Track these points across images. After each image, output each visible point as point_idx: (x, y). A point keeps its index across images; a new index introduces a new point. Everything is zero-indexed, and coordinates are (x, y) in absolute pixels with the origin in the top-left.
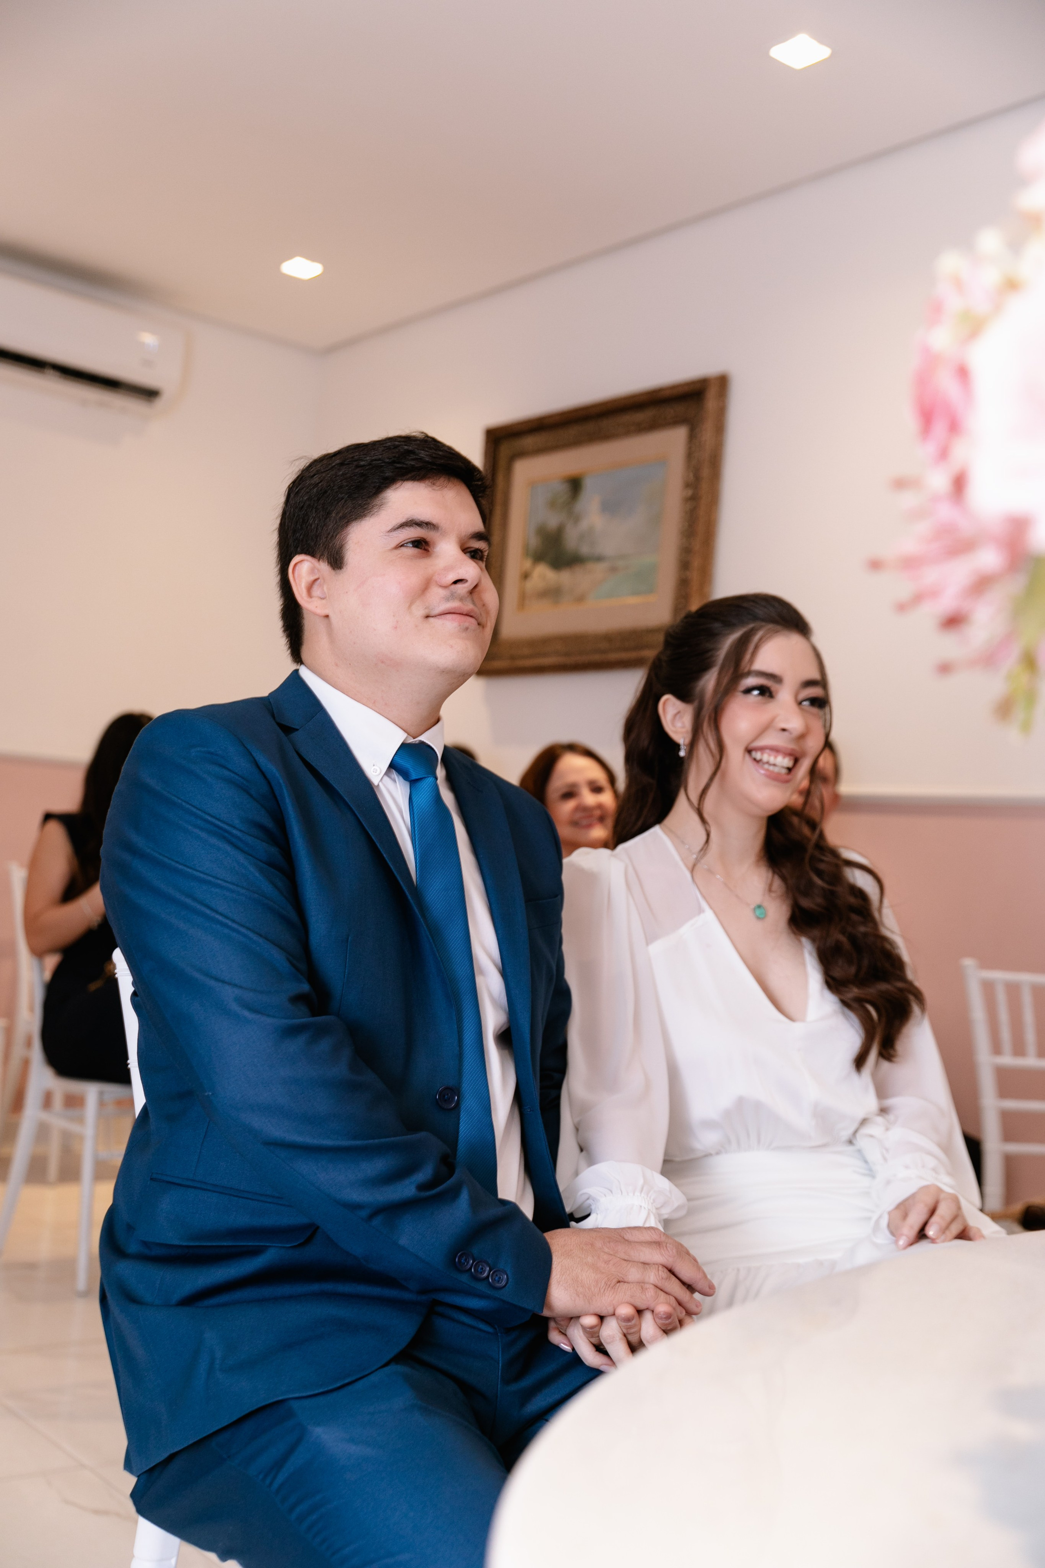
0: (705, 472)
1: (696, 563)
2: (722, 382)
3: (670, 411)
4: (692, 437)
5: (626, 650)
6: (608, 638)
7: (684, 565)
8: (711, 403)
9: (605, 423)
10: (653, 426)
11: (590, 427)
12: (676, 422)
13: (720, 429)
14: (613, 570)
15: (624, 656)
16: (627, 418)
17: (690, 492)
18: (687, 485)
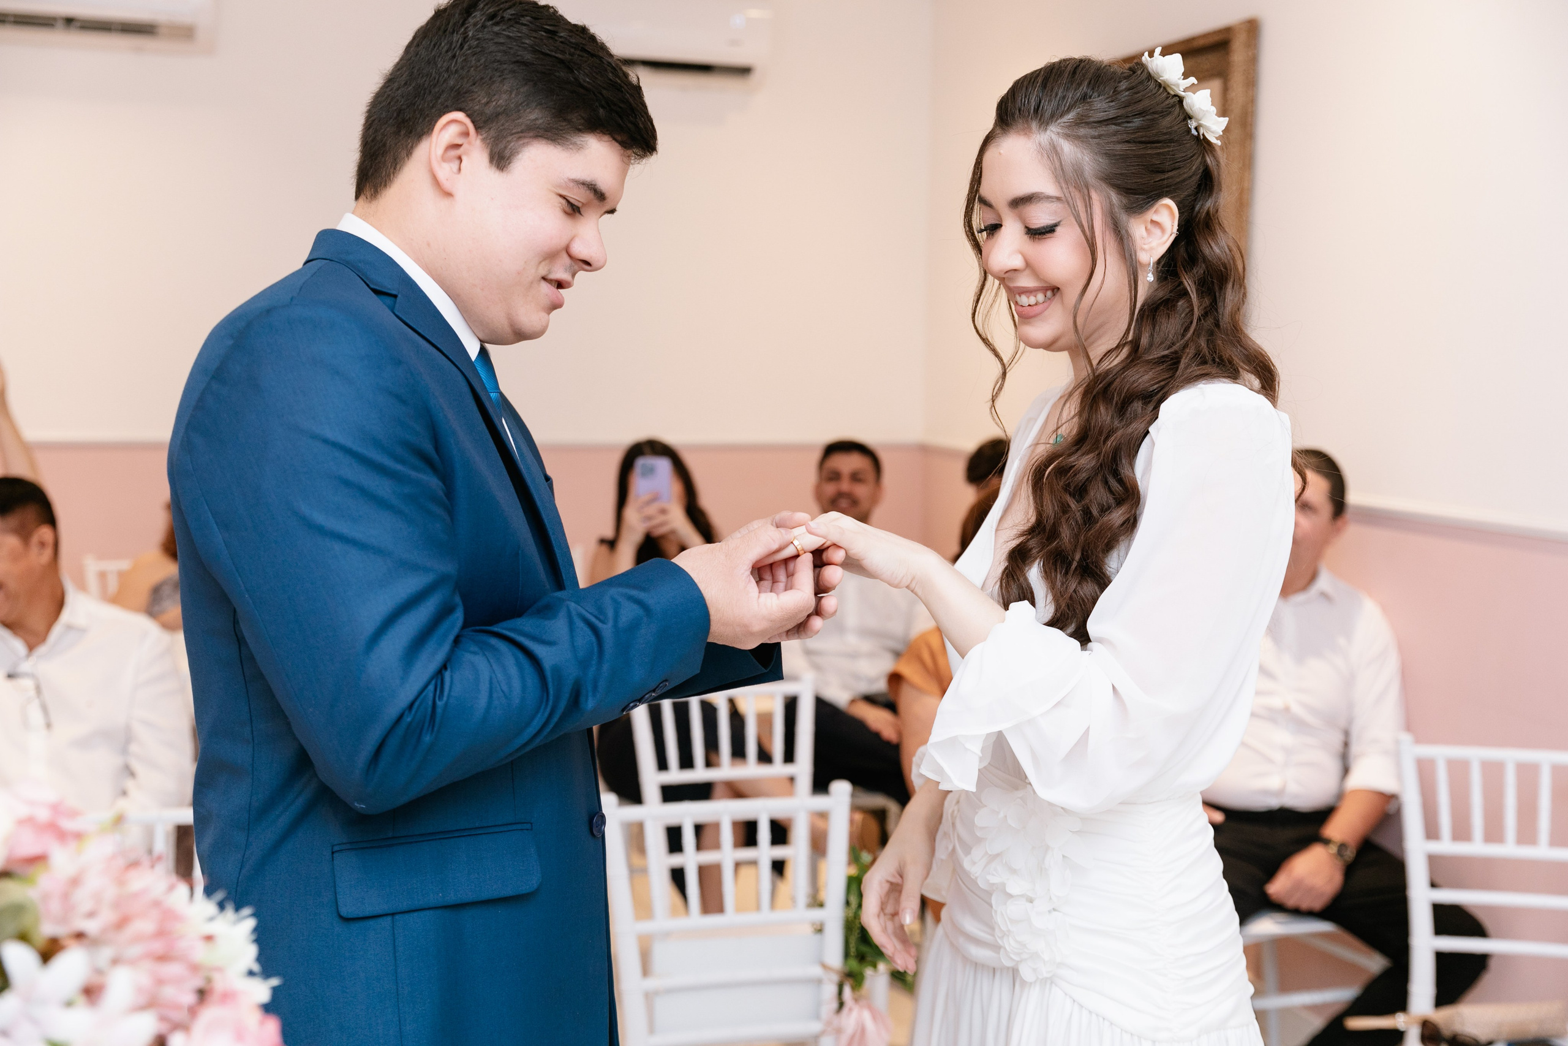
2: (1252, 27)
3: (1207, 62)
4: (1225, 90)
8: (1238, 55)
13: (1252, 83)
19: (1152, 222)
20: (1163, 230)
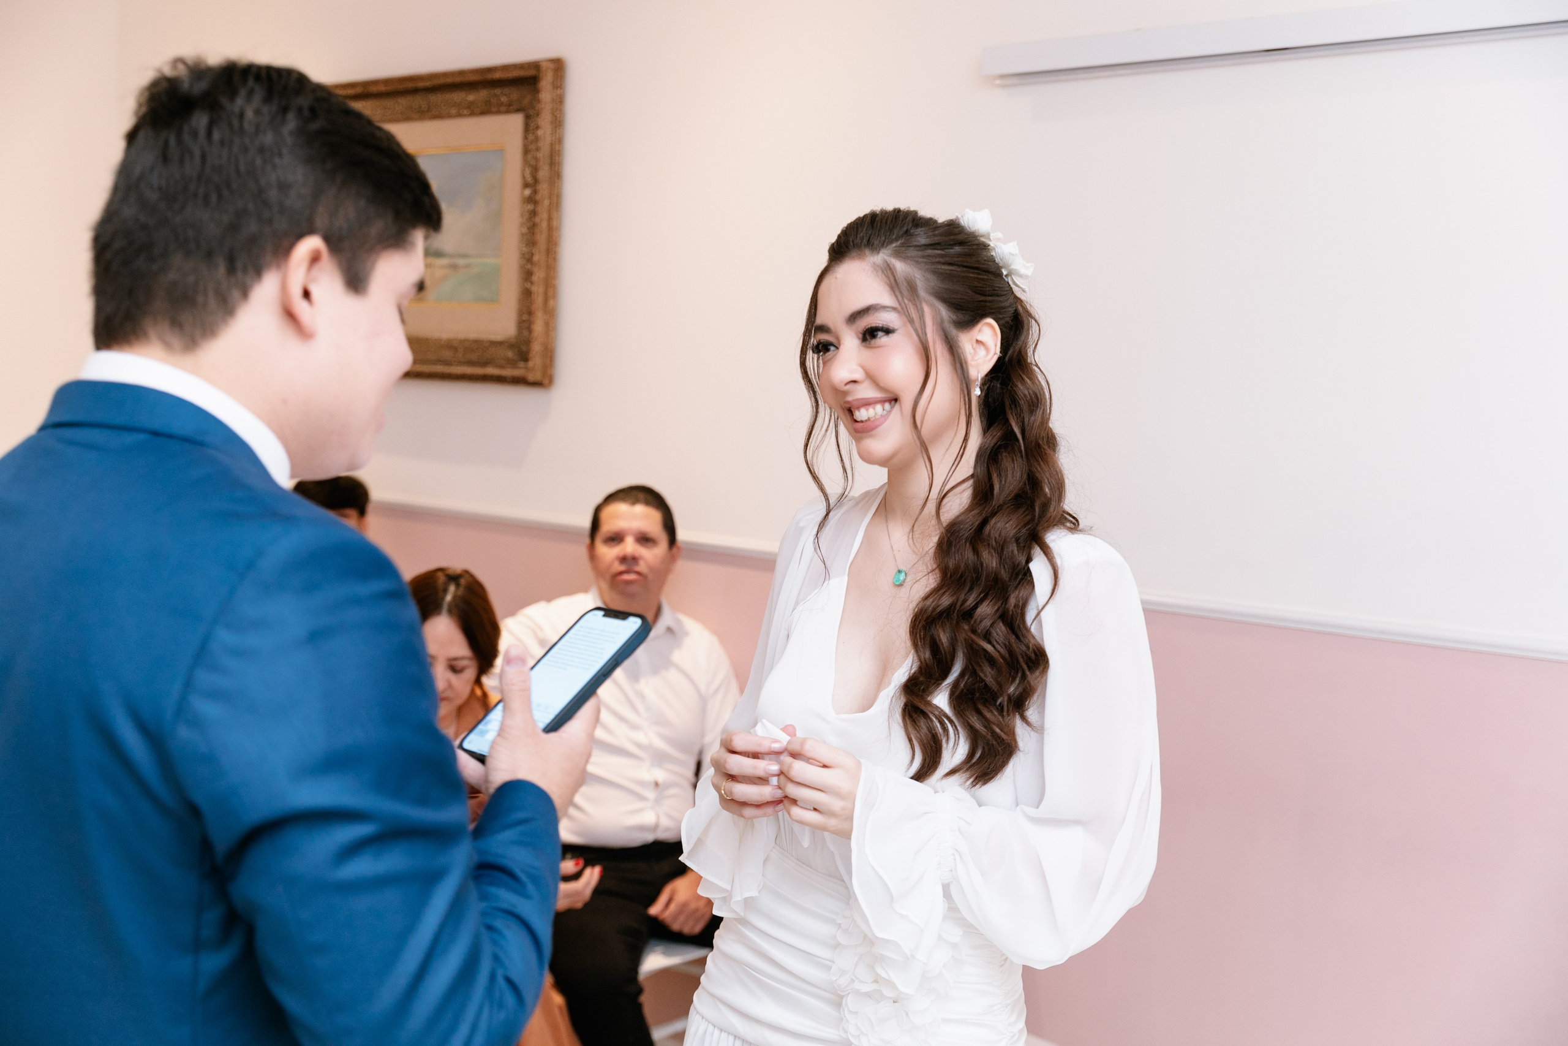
0: (544, 173)
1: (539, 275)
2: (558, 66)
3: (504, 95)
4: (530, 128)
5: (471, 363)
6: (451, 345)
7: (527, 275)
9: (436, 98)
10: (486, 110)
11: (419, 101)
12: (510, 108)
13: (558, 123)
14: (454, 267)
15: (469, 370)
16: (458, 96)
17: (527, 192)
18: (526, 185)
19: (977, 341)
20: (987, 349)
